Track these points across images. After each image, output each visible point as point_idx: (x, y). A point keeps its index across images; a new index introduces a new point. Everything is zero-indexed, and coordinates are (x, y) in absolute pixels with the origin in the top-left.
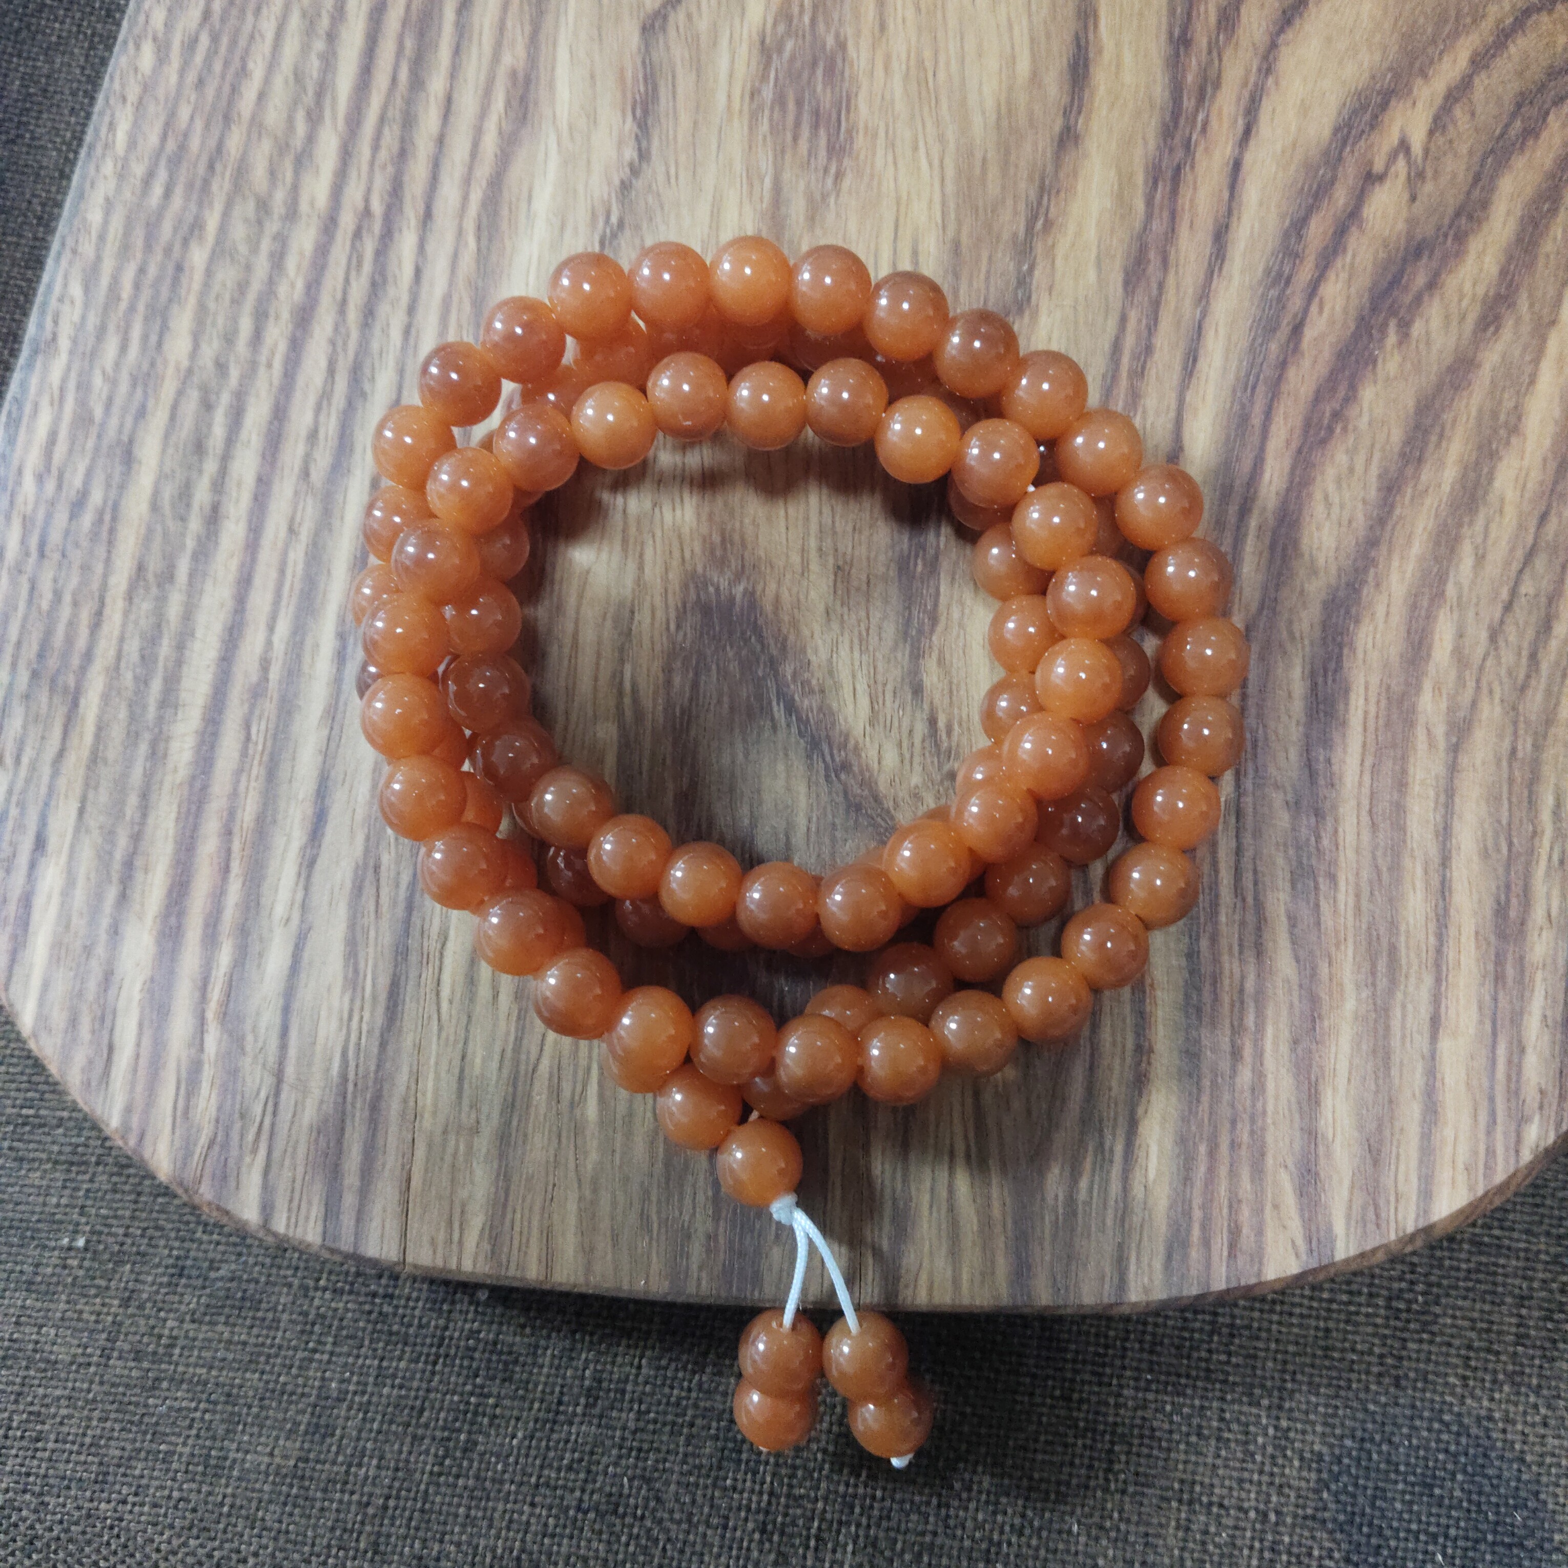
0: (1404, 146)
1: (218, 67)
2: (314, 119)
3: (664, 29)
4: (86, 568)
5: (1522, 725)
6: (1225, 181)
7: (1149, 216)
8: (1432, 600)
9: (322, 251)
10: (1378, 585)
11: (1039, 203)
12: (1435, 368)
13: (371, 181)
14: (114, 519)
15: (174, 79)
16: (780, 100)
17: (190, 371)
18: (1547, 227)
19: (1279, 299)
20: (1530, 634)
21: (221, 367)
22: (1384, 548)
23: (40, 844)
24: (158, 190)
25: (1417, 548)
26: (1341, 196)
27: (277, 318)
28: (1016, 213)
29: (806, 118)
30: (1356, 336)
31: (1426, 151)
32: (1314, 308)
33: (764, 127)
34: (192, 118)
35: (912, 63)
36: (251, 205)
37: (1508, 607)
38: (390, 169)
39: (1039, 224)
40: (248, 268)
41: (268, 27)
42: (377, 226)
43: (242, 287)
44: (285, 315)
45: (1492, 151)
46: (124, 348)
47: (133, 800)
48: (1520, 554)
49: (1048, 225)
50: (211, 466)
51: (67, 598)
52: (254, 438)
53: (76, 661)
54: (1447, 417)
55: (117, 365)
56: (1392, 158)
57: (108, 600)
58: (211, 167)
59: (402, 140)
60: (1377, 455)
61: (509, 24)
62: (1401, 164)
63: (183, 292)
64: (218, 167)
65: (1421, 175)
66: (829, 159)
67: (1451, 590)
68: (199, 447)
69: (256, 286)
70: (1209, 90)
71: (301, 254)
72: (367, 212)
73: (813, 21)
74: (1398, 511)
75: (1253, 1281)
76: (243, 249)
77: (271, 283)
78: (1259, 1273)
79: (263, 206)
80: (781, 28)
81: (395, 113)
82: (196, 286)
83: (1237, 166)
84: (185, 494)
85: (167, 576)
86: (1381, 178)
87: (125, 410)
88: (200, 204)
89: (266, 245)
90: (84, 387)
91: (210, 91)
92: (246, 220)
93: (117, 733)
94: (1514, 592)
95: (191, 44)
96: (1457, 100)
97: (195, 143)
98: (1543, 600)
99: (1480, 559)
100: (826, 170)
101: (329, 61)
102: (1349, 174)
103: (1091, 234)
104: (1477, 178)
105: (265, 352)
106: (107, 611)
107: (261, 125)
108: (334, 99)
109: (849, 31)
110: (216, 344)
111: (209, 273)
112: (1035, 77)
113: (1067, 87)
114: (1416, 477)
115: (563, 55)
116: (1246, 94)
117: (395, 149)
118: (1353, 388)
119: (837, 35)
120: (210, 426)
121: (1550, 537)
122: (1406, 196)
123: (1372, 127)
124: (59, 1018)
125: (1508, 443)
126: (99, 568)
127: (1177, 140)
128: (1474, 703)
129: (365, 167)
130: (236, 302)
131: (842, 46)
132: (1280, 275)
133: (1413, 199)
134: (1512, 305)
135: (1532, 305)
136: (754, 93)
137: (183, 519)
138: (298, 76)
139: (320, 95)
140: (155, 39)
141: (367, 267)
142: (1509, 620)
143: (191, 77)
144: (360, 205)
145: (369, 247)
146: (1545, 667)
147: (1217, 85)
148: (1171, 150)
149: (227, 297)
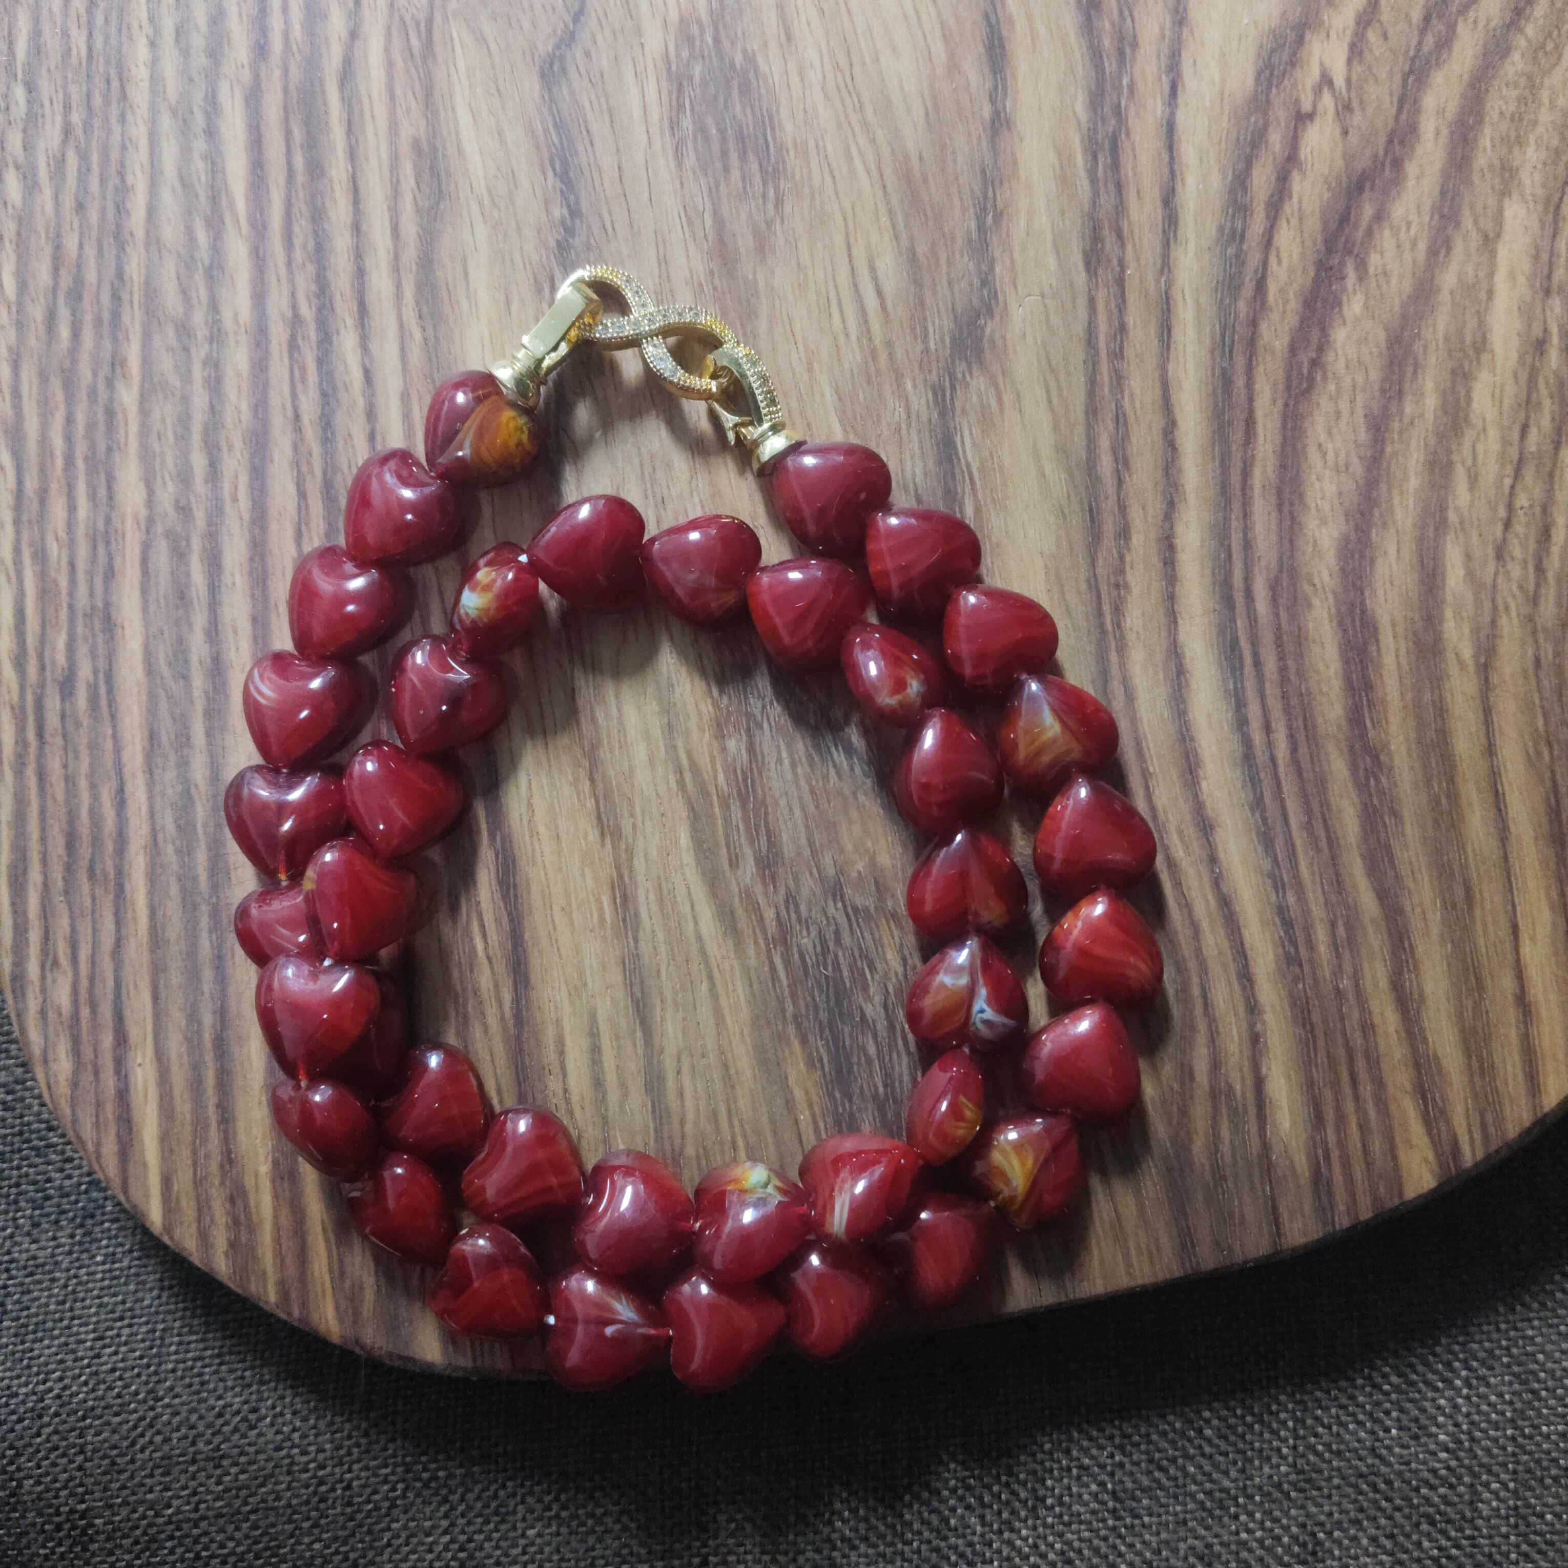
0: (1326, 80)
1: (94, 186)
2: (215, 226)
3: (564, 70)
4: (94, 747)
5: (1541, 636)
6: (1161, 144)
7: (1096, 194)
8: (1436, 529)
9: (260, 366)
10: (1384, 524)
11: (985, 197)
12: (1397, 302)
13: (292, 282)
14: (110, 691)
15: (49, 207)
16: (702, 129)
17: (151, 520)
18: (1475, 140)
19: (1237, 256)
20: (1532, 545)
21: (184, 510)
22: (1384, 487)
23: (121, 1039)
24: (64, 332)
25: (1414, 482)
26: (1276, 139)
27: (230, 448)
28: (964, 210)
29: (731, 145)
30: (1317, 282)
31: (1348, 81)
32: (1273, 260)
33: (690, 160)
34: (81, 246)
35: (828, 67)
36: (170, 331)
37: (1508, 524)
38: (311, 268)
39: (990, 219)
40: (185, 399)
41: (139, 132)
42: (312, 331)
43: (184, 420)
44: (238, 443)
45: (1411, 72)
46: (72, 509)
47: (208, 975)
48: (1509, 470)
49: (999, 216)
50: (200, 619)
51: (83, 783)
52: (238, 578)
53: (110, 846)
54: (1418, 347)
55: (70, 525)
56: (1318, 91)
57: (127, 776)
58: (116, 298)
59: (316, 233)
60: (1360, 397)
61: (398, 91)
62: (1327, 100)
63: (121, 436)
64: (125, 296)
65: (1348, 107)
66: (765, 184)
67: (1452, 516)
68: (182, 596)
69: (199, 418)
70: (1128, 51)
71: (238, 375)
72: (296, 320)
73: (717, 40)
74: (1389, 449)
75: (1396, 1202)
76: (175, 381)
77: (213, 410)
78: (1401, 1193)
79: (184, 330)
80: (685, 53)
81: (301, 205)
82: (134, 428)
83: (1170, 128)
84: (180, 649)
85: (183, 740)
86: (1311, 116)
87: (91, 575)
88: (115, 340)
89: (197, 373)
90: (40, 556)
91: (93, 216)
92: (169, 349)
93: (173, 909)
94: (1510, 508)
95: (59, 167)
96: (1368, 24)
97: (91, 276)
98: (1538, 510)
99: (1473, 480)
100: (764, 196)
101: (215, 161)
102: (1280, 114)
103: (1043, 221)
104: (1402, 101)
105: (226, 486)
106: (129, 789)
107: (158, 241)
108: (232, 204)
109: (754, 45)
110: (171, 488)
111: (144, 412)
112: (953, 66)
113: (986, 70)
114: (1401, 413)
115: (464, 117)
116: (1166, 51)
117: (311, 245)
118: (1324, 332)
119: (745, 52)
120: (188, 575)
121: (1533, 448)
122: (1338, 131)
123: (1293, 64)
124: (188, 1208)
125: (1479, 363)
126: (109, 745)
127: (1107, 109)
128: (1494, 623)
129: (283, 271)
130: (183, 438)
131: (750, 59)
132: (1233, 231)
133: (1345, 133)
134: (1458, 224)
135: (1476, 221)
136: (674, 125)
137: (186, 678)
138: (186, 183)
139: (214, 199)
140: (17, 167)
141: (313, 377)
142: (1509, 536)
143: (68, 202)
144: (289, 313)
145: (309, 358)
146: (1550, 575)
147: (1135, 45)
148: (1103, 120)
149: (170, 434)
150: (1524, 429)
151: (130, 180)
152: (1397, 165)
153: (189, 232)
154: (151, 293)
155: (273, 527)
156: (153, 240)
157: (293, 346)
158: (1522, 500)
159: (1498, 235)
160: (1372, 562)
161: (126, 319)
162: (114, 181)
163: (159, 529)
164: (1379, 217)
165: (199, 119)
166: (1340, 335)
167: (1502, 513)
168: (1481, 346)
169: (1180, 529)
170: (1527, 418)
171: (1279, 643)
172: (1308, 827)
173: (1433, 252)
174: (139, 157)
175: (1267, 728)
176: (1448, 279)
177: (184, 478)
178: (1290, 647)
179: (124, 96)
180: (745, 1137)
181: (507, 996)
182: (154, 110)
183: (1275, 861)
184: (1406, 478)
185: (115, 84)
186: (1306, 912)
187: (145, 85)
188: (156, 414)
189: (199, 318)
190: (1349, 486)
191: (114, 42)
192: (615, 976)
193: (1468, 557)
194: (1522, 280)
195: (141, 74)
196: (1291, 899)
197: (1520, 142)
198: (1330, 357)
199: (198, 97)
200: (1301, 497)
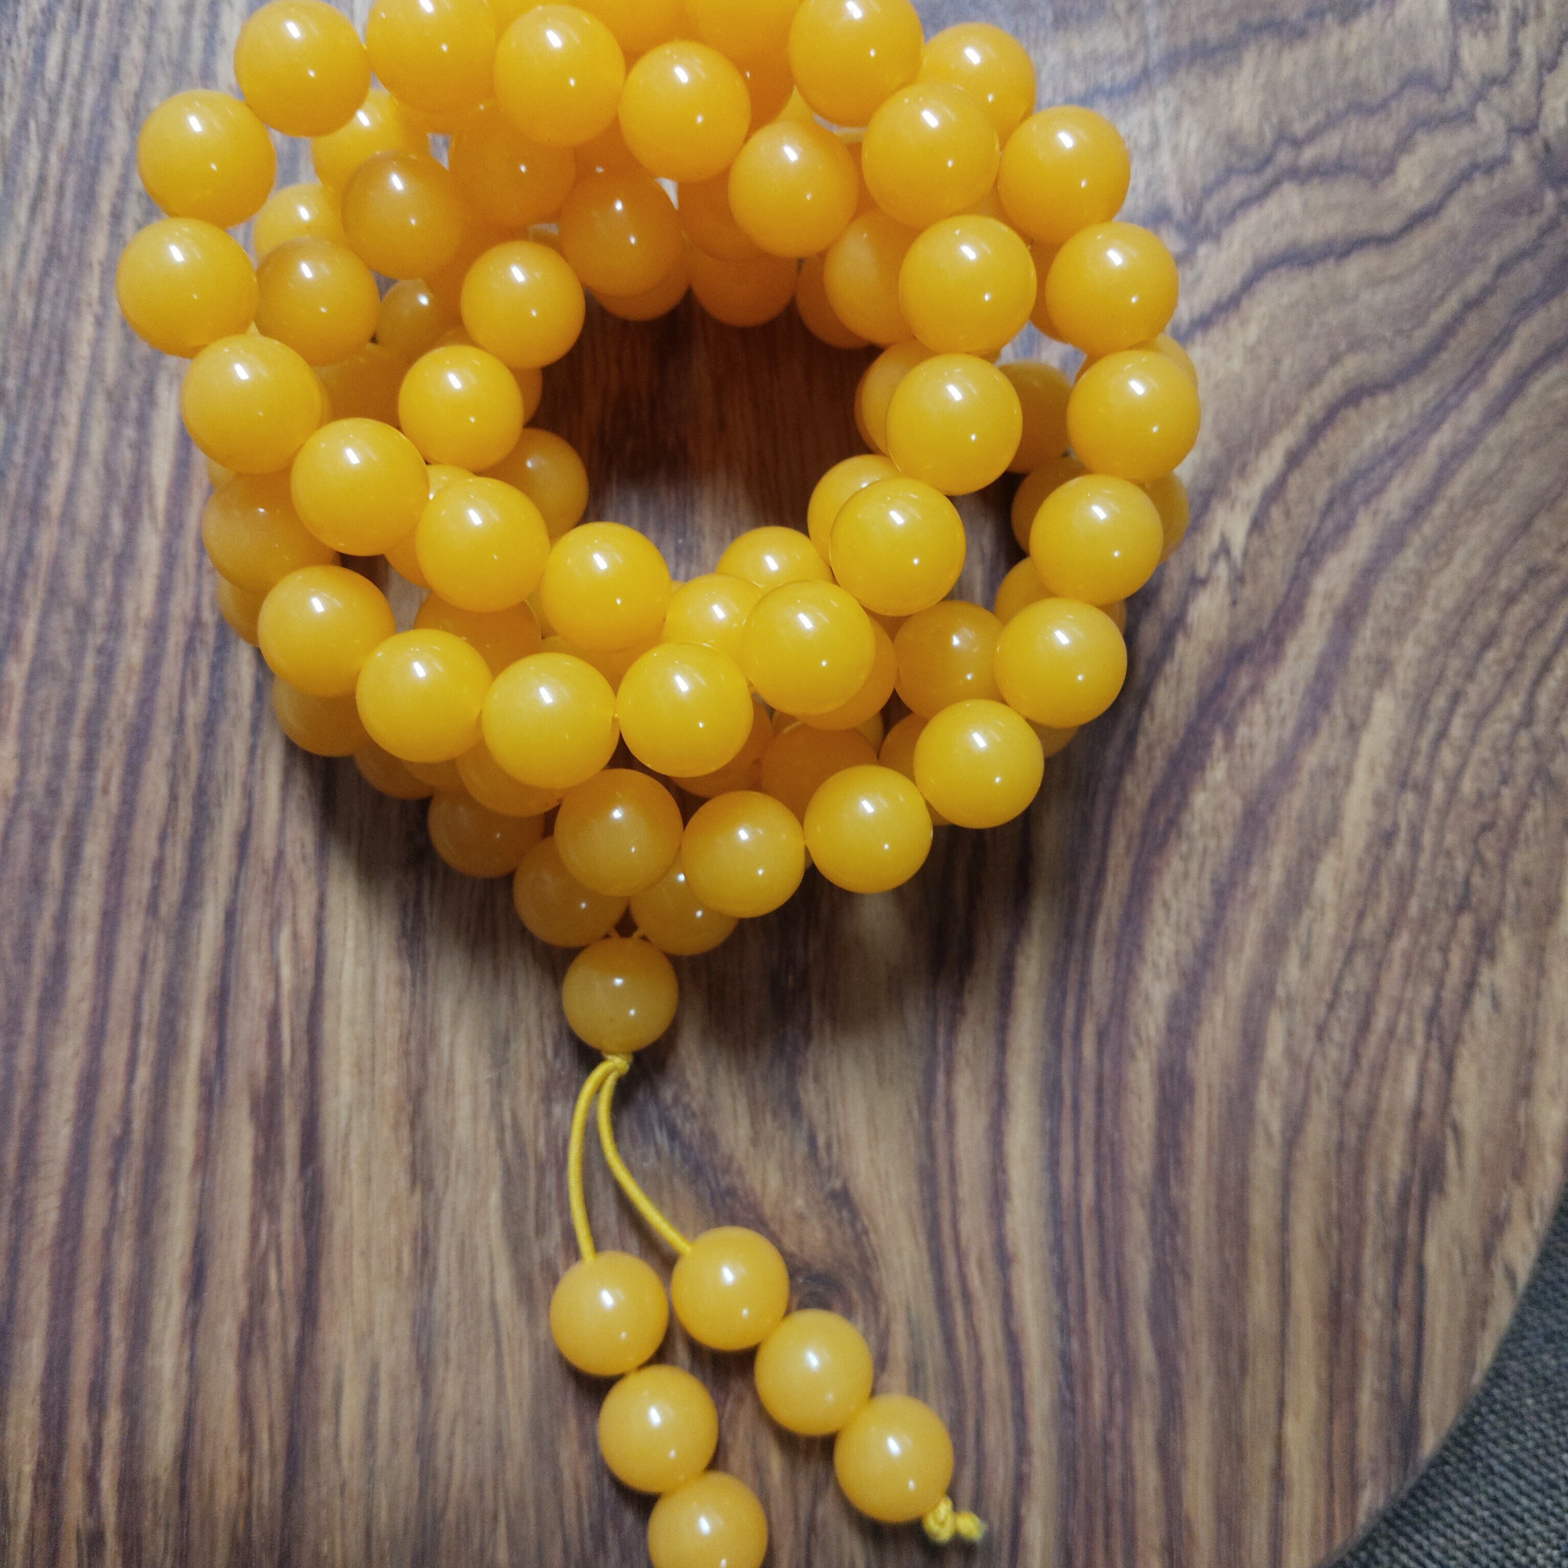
150: (1361, 916)
151: (55, 455)
152: (1279, 642)
153: (105, 519)
154: (57, 571)
155: (140, 823)
156: (68, 518)
157: (190, 648)
158: (1349, 986)
159: (1365, 722)
160: (1199, 1023)
161: (28, 593)
162: (38, 452)
163: (26, 807)
164: (1256, 689)
165: (133, 405)
166: (1200, 800)
167: (1327, 995)
168: (1333, 828)
169: (1021, 961)
170: (1365, 905)
171: (1099, 1090)
172: (1102, 1275)
173: (1300, 732)
174: (68, 433)
175: (1077, 1171)
176: (1311, 760)
177: (59, 761)
178: (1108, 1095)
179: (61, 372)
180: (507, 1509)
181: (293, 1334)
182: (90, 390)
183: (1065, 1305)
184: (1241, 949)
185: (55, 358)
186: (1087, 1360)
187: (84, 363)
188: (42, 693)
189: (100, 605)
190: (1187, 946)
191: (61, 314)
192: (404, 1329)
193: (1290, 1033)
194: (1380, 772)
195: (83, 350)
196: (1075, 1345)
197: (1400, 636)
198: (1186, 818)
199: (136, 383)
200: (1139, 948)
